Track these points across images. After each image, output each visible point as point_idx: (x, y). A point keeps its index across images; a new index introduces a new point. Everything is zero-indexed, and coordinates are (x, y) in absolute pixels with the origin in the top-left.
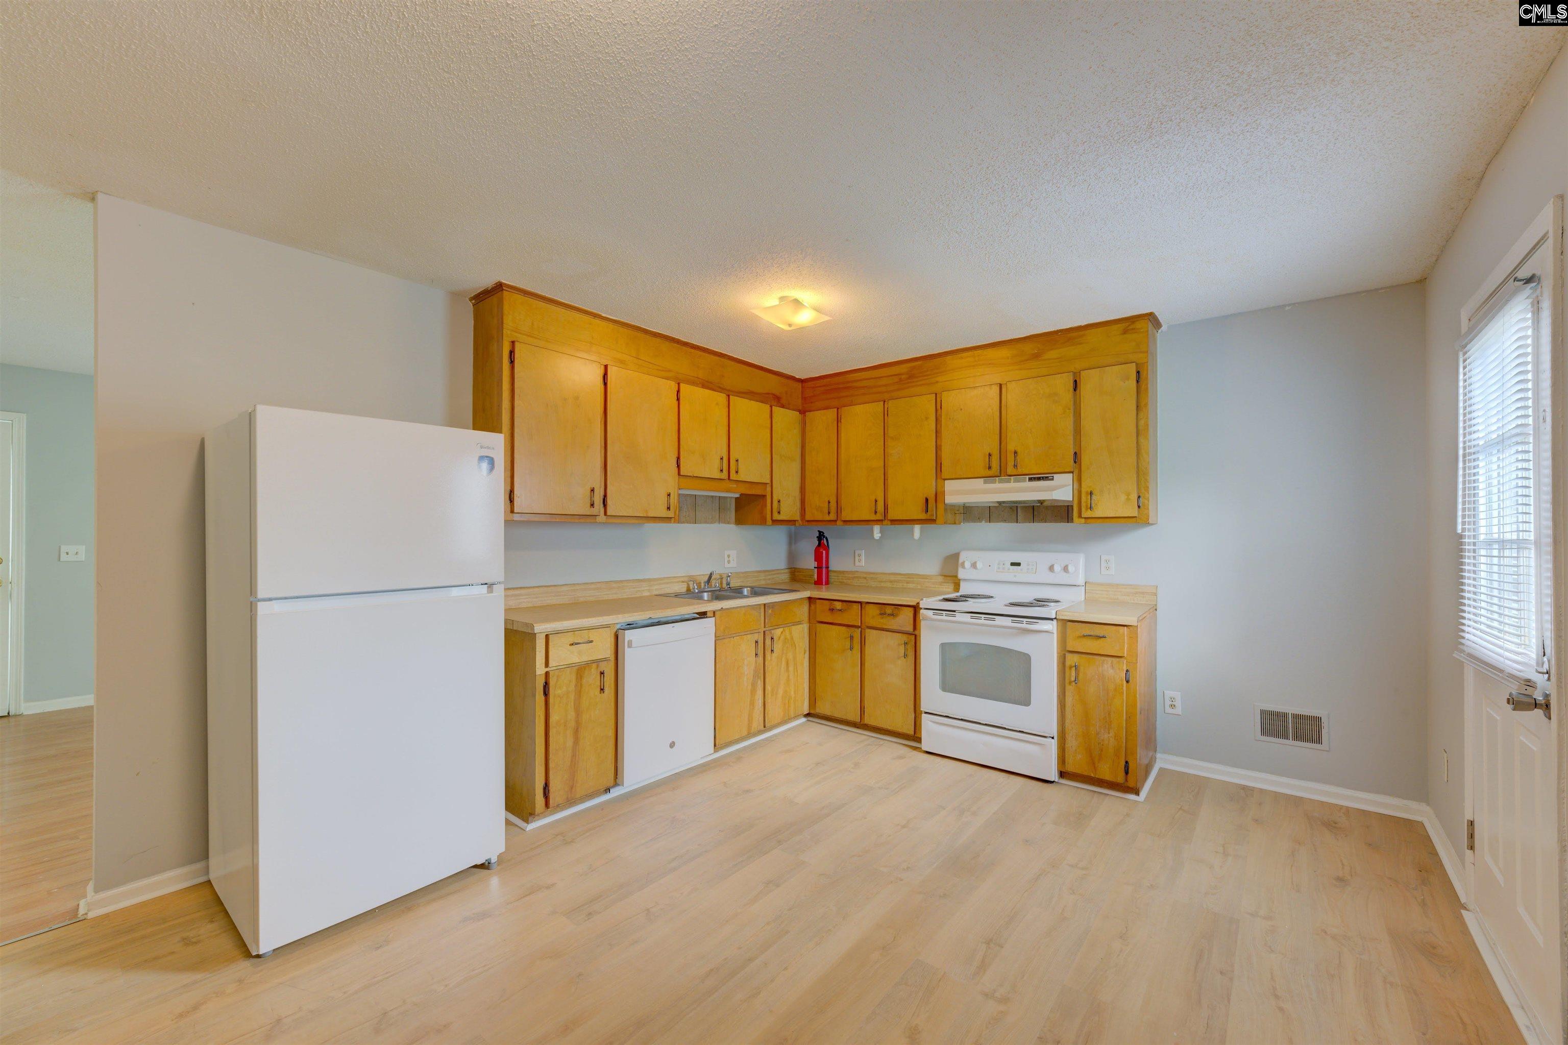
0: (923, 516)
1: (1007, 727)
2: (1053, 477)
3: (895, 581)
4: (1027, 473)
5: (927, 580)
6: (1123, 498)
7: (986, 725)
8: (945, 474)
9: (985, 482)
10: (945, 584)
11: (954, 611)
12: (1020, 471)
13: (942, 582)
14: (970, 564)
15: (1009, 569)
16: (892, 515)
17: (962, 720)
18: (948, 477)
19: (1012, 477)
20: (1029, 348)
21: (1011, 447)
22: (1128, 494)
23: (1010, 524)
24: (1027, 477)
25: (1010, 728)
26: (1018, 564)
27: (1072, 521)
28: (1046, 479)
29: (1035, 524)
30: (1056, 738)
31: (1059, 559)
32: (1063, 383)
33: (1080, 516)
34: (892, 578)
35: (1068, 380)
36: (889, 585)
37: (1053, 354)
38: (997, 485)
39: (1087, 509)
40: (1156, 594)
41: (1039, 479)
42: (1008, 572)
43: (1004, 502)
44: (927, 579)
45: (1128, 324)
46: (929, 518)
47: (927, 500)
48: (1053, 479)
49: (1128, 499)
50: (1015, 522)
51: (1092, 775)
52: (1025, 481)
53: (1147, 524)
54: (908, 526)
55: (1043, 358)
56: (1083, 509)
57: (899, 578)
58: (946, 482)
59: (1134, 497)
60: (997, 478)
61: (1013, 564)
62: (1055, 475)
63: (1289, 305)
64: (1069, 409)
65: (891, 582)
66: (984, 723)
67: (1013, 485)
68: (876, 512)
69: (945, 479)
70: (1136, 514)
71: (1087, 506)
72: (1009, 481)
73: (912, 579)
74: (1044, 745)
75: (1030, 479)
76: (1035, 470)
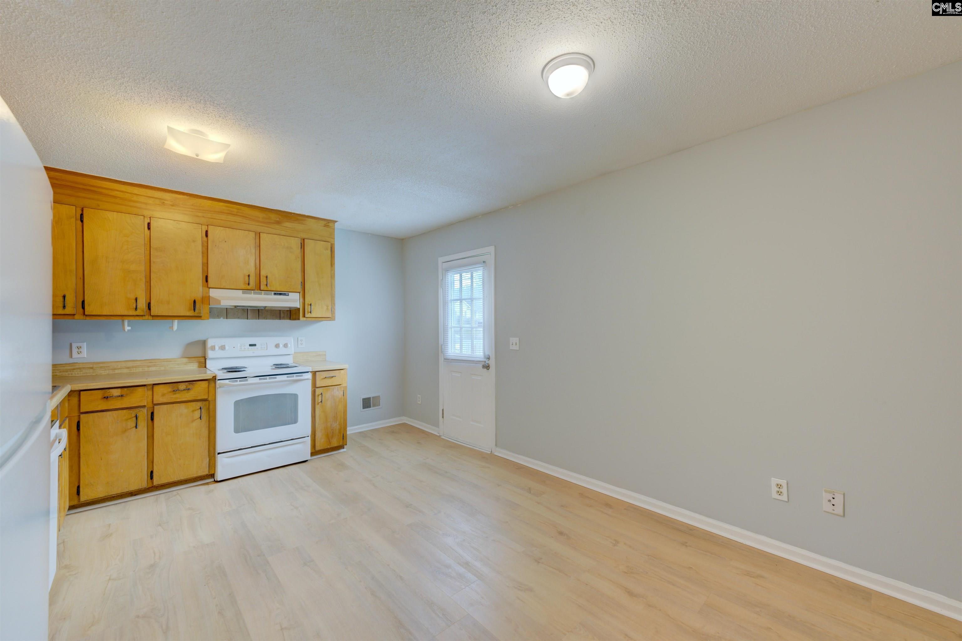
0: (191, 313)
1: (283, 440)
2: (288, 294)
3: (133, 367)
4: (274, 290)
5: (171, 363)
6: (325, 308)
7: (269, 444)
8: (211, 283)
9: (243, 293)
10: (190, 364)
11: (246, 377)
12: (269, 288)
13: (187, 363)
14: (218, 348)
15: (248, 349)
16: (154, 311)
17: (252, 447)
18: (212, 287)
19: (263, 292)
20: (273, 217)
21: (263, 273)
22: (327, 306)
23: (242, 320)
24: (273, 292)
25: (285, 440)
26: (255, 345)
27: (299, 319)
28: (285, 294)
29: (260, 320)
30: (310, 436)
31: (281, 341)
32: (295, 243)
33: (304, 316)
34: (130, 364)
35: (299, 241)
36: (125, 371)
37: (288, 224)
38: (252, 295)
39: (308, 312)
40: (325, 355)
41: (281, 294)
42: (248, 351)
43: (238, 306)
44: (171, 361)
45: (326, 222)
46: (196, 315)
47: (195, 302)
48: (288, 295)
49: (327, 309)
50: (246, 319)
51: (329, 447)
52: (271, 294)
53: (334, 320)
54: (169, 321)
55: (283, 225)
56: (306, 313)
57: (138, 363)
58: (210, 289)
59: (330, 308)
60: (252, 291)
61: (250, 345)
62: (289, 293)
63: (371, 234)
64: (299, 258)
65: (128, 368)
66: (268, 443)
67: (263, 296)
68: (136, 309)
69: (209, 288)
70: (330, 316)
71: (308, 311)
72: (261, 294)
73: (154, 363)
74: (305, 441)
75: (275, 294)
76: (279, 288)
